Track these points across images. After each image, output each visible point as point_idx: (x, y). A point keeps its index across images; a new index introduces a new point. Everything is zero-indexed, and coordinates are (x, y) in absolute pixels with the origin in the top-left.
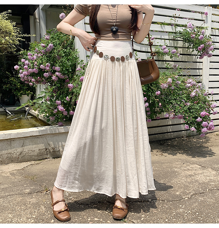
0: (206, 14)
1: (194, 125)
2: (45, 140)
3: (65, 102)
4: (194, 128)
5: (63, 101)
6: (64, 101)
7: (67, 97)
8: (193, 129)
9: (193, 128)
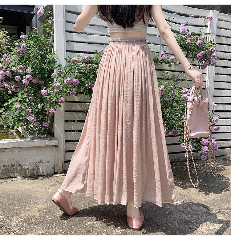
0: (211, 19)
2: (12, 155)
5: (34, 109)
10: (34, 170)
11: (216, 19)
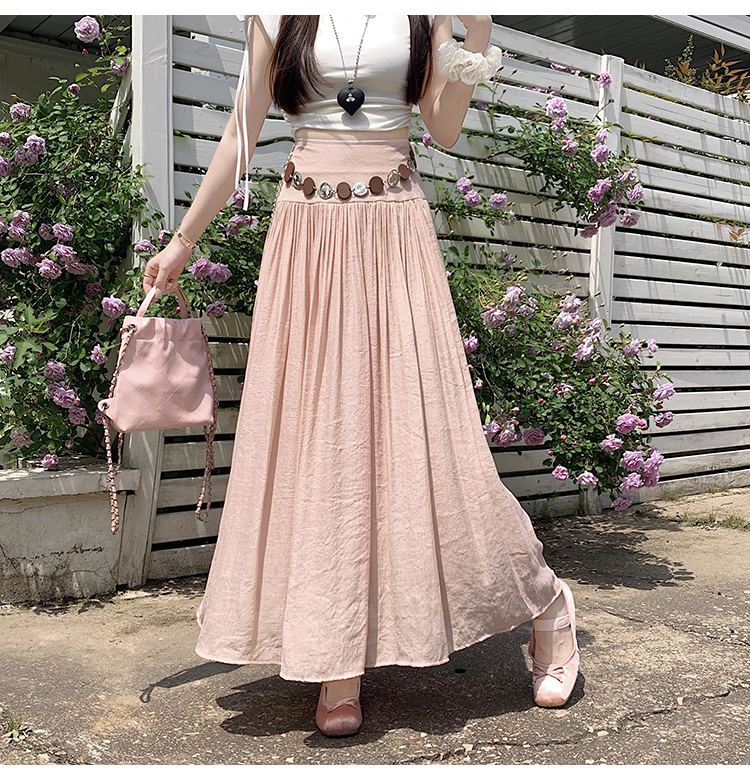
0: (607, 81)
1: (590, 464)
3: (83, 367)
4: (591, 475)
5: (74, 363)
6: (78, 364)
7: (97, 347)
8: (587, 477)
9: (586, 474)
10: (53, 577)
11: (620, 84)
